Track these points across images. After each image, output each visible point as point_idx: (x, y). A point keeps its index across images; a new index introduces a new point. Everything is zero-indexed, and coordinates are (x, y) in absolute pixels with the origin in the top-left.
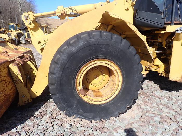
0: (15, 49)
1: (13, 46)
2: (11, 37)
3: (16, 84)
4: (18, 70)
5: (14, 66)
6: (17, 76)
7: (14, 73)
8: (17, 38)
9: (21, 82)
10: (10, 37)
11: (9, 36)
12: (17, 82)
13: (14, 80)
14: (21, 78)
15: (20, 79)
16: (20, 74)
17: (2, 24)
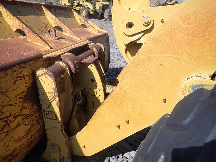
0: (83, 26)
1: (80, 20)
2: (95, 7)
3: (45, 117)
4: (55, 90)
5: (47, 76)
6: (51, 103)
7: (44, 93)
9: (55, 118)
12: (47, 115)
13: (42, 107)
14: (57, 110)
15: (55, 111)
16: (57, 99)
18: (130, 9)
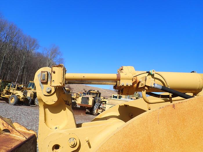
0: (5, 131)
1: (3, 125)
2: (26, 95)
8: (32, 98)
10: (24, 96)
11: (25, 93)
17: (25, 80)
18: (56, 128)
